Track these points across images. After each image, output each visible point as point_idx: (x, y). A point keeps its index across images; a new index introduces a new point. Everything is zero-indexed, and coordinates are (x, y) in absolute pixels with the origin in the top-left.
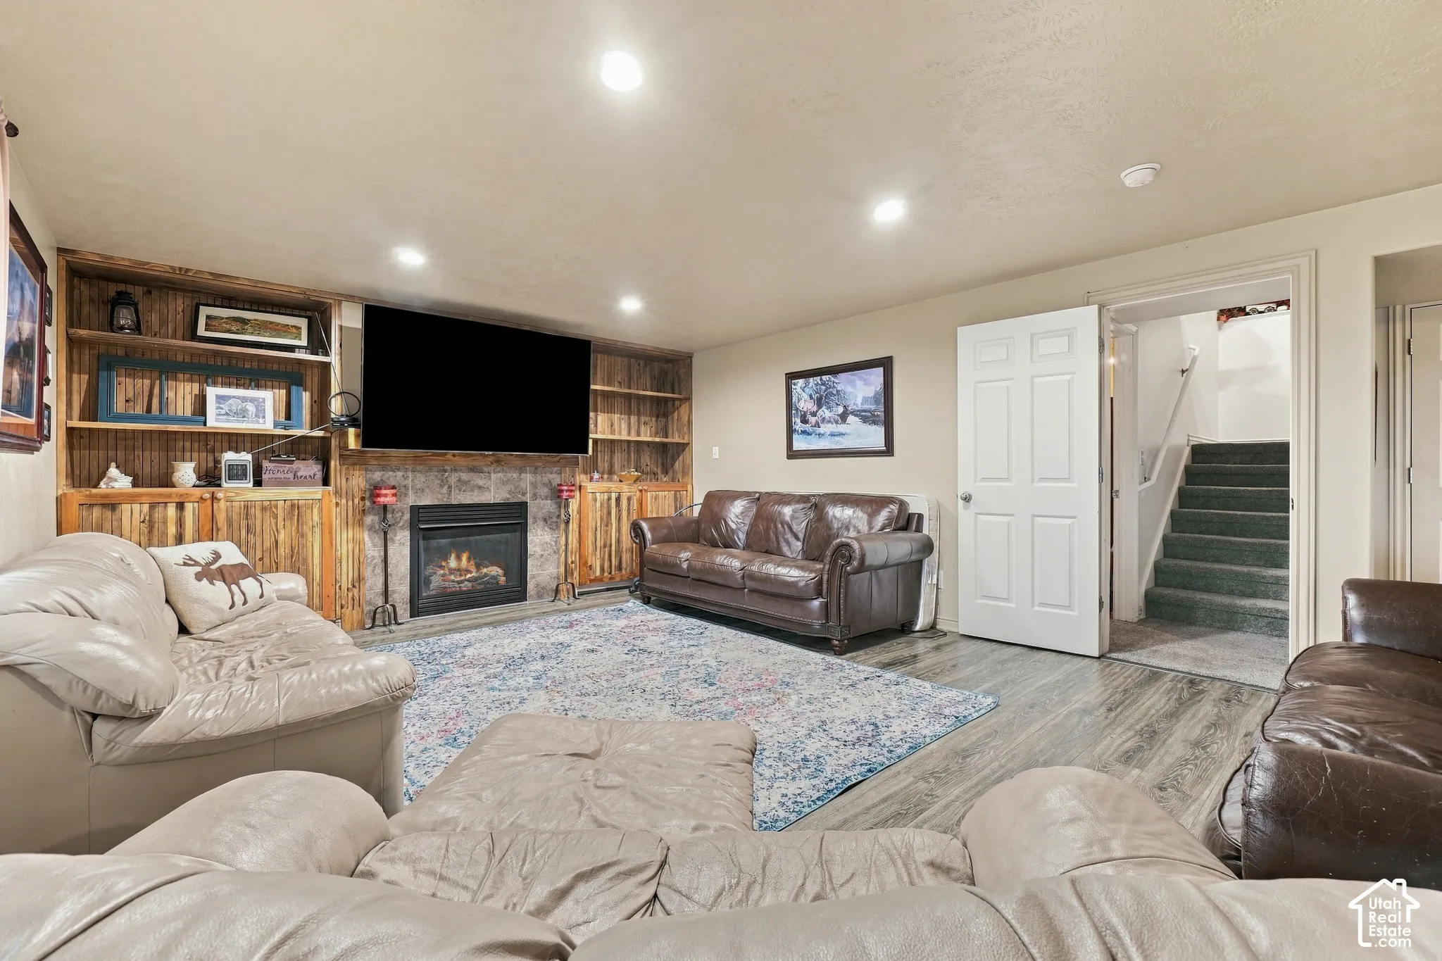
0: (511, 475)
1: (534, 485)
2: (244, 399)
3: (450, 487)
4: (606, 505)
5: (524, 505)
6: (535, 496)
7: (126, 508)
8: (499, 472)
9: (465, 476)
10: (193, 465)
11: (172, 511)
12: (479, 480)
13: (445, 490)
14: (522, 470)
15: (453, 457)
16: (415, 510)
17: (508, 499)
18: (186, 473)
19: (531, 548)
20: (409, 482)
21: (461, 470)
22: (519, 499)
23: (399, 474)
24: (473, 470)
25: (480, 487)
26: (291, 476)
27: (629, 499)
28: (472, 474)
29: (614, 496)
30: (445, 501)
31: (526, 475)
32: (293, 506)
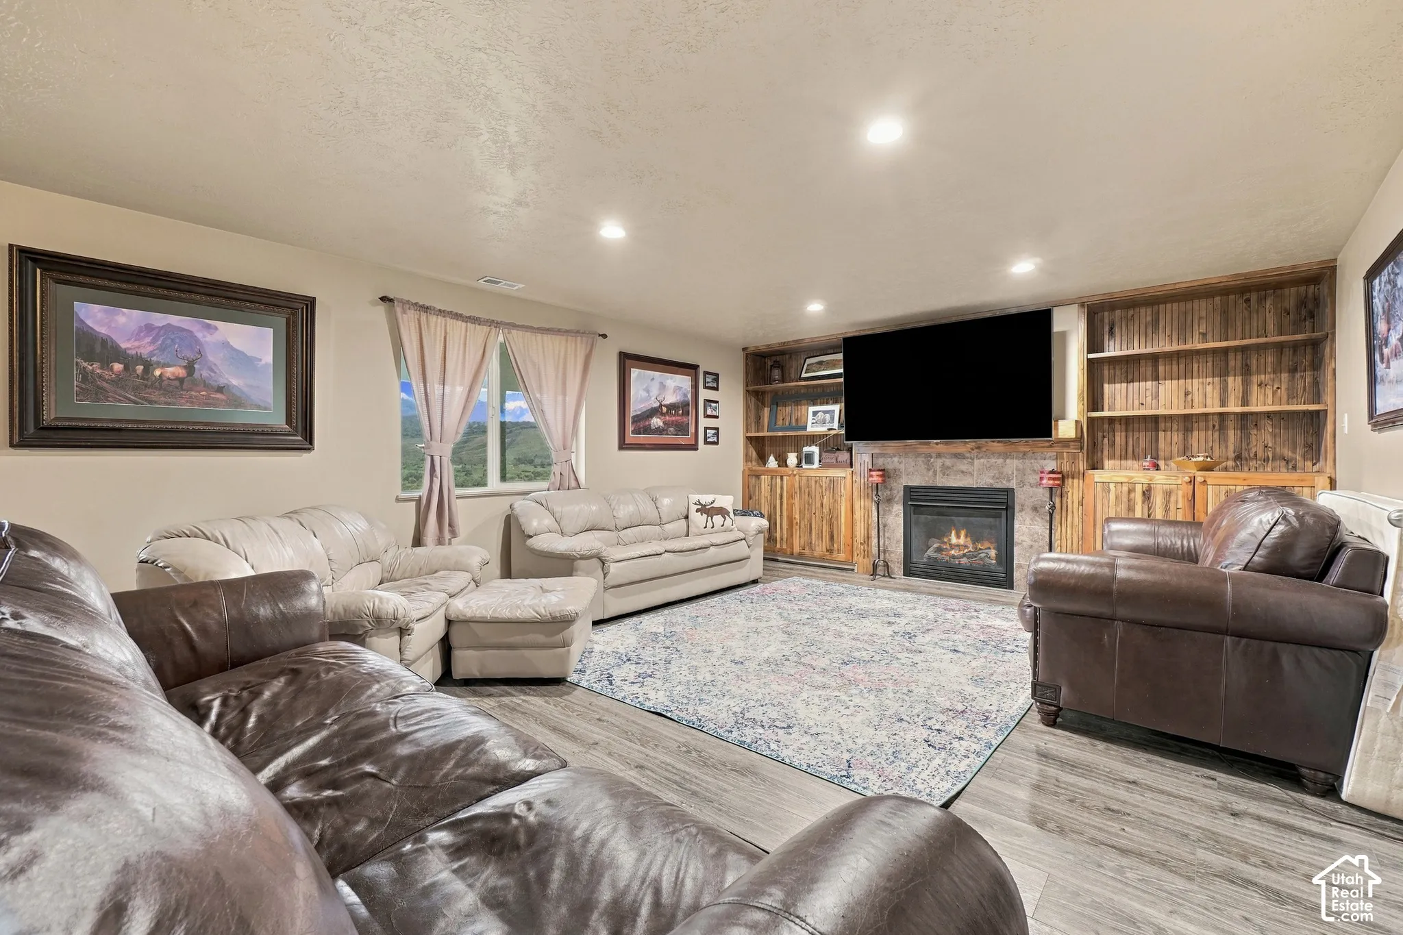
0: (994, 460)
1: (1022, 472)
2: (825, 412)
3: (935, 472)
4: (1125, 500)
5: (1009, 492)
6: (1022, 484)
7: (763, 477)
8: (982, 457)
9: (948, 462)
10: (796, 454)
11: (779, 480)
12: (963, 465)
13: (931, 473)
14: (1006, 456)
15: (936, 445)
16: (909, 490)
17: (992, 484)
18: (792, 459)
19: (1017, 537)
20: (902, 467)
21: (946, 458)
22: (1003, 484)
23: (896, 459)
24: (957, 456)
25: (963, 472)
26: (834, 461)
27: (1168, 494)
28: (955, 460)
29: (1139, 489)
30: (930, 484)
31: (1011, 461)
32: (830, 481)
